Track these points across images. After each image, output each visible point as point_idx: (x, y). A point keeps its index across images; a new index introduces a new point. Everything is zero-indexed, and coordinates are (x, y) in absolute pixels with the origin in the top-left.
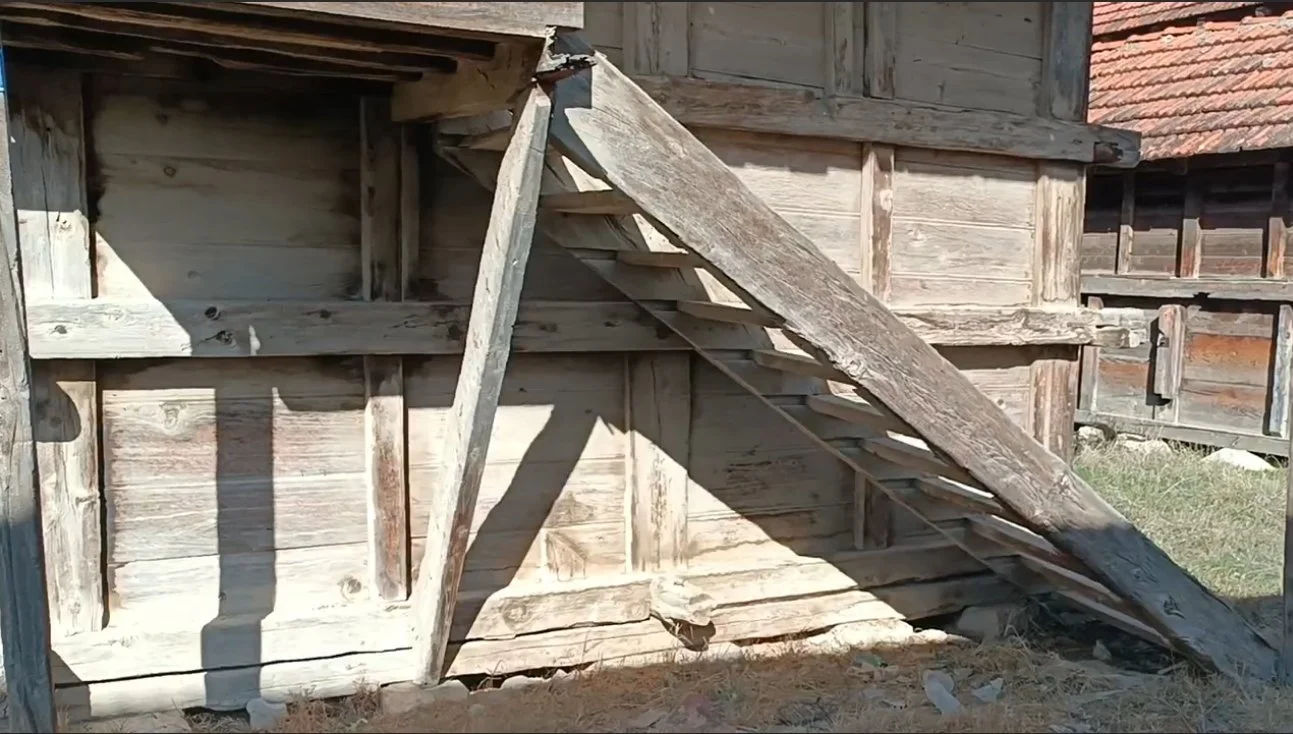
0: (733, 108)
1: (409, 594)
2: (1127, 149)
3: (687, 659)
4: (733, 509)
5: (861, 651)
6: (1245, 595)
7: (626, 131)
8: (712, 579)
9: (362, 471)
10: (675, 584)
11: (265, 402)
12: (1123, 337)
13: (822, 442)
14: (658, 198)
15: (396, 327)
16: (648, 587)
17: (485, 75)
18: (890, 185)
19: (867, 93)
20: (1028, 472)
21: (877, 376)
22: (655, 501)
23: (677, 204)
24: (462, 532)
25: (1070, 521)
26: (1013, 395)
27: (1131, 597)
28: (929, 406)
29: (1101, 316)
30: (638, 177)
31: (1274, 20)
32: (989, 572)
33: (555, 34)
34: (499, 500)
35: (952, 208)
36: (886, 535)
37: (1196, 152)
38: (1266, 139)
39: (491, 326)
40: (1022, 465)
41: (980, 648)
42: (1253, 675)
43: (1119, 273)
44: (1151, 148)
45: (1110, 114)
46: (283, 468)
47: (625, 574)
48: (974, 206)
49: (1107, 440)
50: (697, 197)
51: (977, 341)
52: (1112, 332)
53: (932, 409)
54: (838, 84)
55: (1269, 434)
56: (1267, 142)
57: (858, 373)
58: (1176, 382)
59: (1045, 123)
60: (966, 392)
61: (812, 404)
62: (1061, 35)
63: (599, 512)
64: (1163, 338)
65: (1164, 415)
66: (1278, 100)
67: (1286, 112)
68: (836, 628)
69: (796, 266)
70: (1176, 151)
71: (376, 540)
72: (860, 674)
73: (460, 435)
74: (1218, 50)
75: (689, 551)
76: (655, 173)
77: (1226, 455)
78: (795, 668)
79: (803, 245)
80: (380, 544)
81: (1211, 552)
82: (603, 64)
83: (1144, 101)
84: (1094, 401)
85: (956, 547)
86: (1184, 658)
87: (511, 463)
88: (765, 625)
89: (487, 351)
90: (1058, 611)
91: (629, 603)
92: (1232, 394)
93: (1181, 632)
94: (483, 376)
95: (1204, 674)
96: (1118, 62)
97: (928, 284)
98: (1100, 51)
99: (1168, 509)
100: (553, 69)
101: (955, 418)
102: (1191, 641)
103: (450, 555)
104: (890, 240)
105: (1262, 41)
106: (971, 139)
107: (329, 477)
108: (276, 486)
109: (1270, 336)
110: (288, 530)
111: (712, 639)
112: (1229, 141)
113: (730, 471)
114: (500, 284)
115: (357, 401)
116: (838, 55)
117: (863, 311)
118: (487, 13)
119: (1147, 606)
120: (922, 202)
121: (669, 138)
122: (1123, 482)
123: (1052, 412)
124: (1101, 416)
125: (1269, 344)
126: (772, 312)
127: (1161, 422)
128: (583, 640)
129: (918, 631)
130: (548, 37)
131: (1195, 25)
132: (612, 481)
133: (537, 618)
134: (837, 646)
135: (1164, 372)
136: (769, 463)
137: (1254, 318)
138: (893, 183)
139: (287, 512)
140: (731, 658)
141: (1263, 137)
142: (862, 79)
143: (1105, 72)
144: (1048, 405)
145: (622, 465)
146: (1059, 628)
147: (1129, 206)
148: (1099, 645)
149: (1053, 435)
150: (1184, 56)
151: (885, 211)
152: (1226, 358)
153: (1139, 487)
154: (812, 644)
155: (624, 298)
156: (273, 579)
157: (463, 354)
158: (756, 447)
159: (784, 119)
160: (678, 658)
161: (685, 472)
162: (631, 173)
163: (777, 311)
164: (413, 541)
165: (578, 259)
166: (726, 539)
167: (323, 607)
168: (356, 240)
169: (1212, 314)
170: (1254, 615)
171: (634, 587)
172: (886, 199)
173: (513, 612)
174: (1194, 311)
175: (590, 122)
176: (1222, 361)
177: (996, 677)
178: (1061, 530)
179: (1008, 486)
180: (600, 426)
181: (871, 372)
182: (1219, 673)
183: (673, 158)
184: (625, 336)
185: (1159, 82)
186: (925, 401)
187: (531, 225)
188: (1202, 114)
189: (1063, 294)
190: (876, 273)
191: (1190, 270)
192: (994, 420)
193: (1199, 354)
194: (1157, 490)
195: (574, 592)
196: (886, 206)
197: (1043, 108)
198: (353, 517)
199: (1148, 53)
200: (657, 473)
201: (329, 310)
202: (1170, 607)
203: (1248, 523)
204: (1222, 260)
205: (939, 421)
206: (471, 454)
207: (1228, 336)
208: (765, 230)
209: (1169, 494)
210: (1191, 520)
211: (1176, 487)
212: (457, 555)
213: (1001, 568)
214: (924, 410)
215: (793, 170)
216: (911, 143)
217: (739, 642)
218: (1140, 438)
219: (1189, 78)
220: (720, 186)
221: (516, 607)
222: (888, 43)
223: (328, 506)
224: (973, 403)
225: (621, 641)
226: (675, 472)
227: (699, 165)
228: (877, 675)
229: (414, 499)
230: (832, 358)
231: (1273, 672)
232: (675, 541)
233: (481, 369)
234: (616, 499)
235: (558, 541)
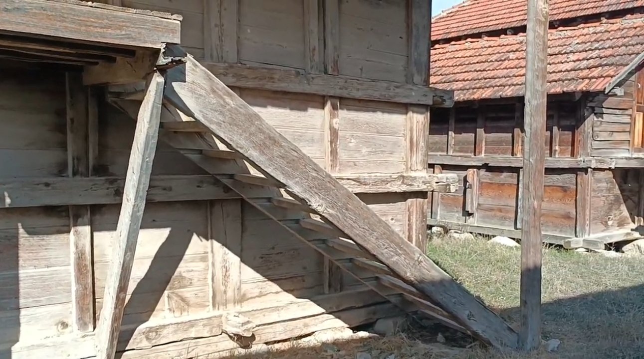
0: (260, 79)
1: (94, 328)
2: (448, 99)
3: (241, 353)
4: (264, 277)
5: (328, 344)
6: (505, 307)
7: (204, 93)
8: (253, 312)
9: (69, 265)
10: (235, 316)
11: (13, 231)
12: (448, 187)
13: (307, 242)
14: (220, 126)
15: (86, 190)
16: (221, 318)
17: (130, 64)
18: (338, 116)
19: (326, 72)
20: (403, 256)
21: (331, 211)
22: (224, 274)
23: (231, 129)
24: (122, 295)
25: (423, 278)
26: (398, 216)
27: (452, 312)
28: (356, 225)
29: (437, 177)
30: (210, 116)
31: (514, 37)
32: (388, 302)
33: (166, 47)
34: (143, 277)
35: (367, 127)
36: (339, 287)
37: (482, 98)
38: (511, 92)
39: (135, 191)
40: (400, 252)
41: (385, 339)
42: (507, 346)
43: (449, 154)
44: (462, 95)
45: (443, 78)
46: (23, 265)
47: (209, 312)
48: (378, 126)
49: (444, 233)
50: (241, 126)
51: (381, 191)
52: (443, 185)
53: (358, 227)
54: (312, 68)
55: (517, 229)
56: (512, 94)
57: (322, 210)
58: (475, 205)
59: (410, 86)
60: (373, 218)
61: (302, 223)
62: (416, 46)
63: (195, 281)
64: (469, 185)
65: (470, 220)
66: (516, 74)
67: (520, 80)
68: (316, 333)
69: (290, 159)
70: (472, 97)
71: (76, 301)
72: (327, 356)
73: (120, 247)
74: (490, 50)
75: (242, 299)
76: (219, 114)
77: (498, 239)
78: (295, 355)
79: (294, 149)
80: (78, 303)
81: (491, 287)
82: (191, 61)
83: (458, 73)
84: (439, 215)
85: (372, 291)
86: (477, 340)
87: (148, 258)
88: (281, 334)
89: (133, 204)
90: (421, 319)
91: (211, 327)
92: (500, 211)
93: (475, 328)
94: (132, 216)
95: (486, 347)
96: (446, 54)
97: (357, 163)
98: (439, 49)
99: (472, 267)
100: (165, 64)
101: (368, 230)
102: (480, 332)
103: (116, 308)
104: (338, 143)
105: (509, 46)
106: (376, 95)
107: (50, 269)
108: (20, 275)
109: (516, 183)
110: (27, 298)
111: (254, 343)
112: (495, 93)
113: (262, 258)
114: (139, 170)
115: (66, 228)
116: (311, 54)
117: (323, 180)
118: (130, 36)
119: (460, 317)
120: (354, 124)
121: (225, 97)
122: (452, 254)
123: (416, 224)
124: (442, 222)
125: (516, 186)
126: (279, 181)
127: (469, 224)
128: (188, 346)
129: (355, 333)
130: (162, 48)
131: (481, 38)
132: (202, 265)
133: (163, 337)
134: (316, 342)
135: (470, 200)
136: (281, 253)
137: (509, 175)
138: (339, 115)
139: (25, 288)
140: (263, 352)
141: (510, 91)
142: (323, 65)
143: (440, 58)
144: (414, 220)
145: (207, 257)
146: (423, 328)
147: (452, 122)
148: (440, 335)
149: (417, 234)
150: (475, 52)
151: (336, 129)
152: (497, 194)
153: (458, 256)
154: (304, 342)
155: (207, 173)
156: (19, 324)
157: (121, 204)
158: (275, 245)
159: (286, 84)
160: (236, 353)
161: (239, 259)
162: (207, 114)
163: (282, 181)
164: (97, 300)
165: (182, 154)
166: (261, 292)
167: (47, 337)
168: (63, 146)
169: (491, 173)
170: (509, 317)
171: (213, 319)
172: (336, 123)
173: (150, 334)
174: (483, 172)
175: (186, 89)
176: (495, 195)
177: (391, 354)
178: (419, 282)
179: (394, 262)
180: (195, 237)
181: (328, 210)
182: (492, 346)
183: (228, 107)
184: (208, 192)
185: (464, 64)
186: (354, 222)
187: (155, 141)
188: (484, 80)
189: (420, 167)
190: (332, 158)
191: (480, 153)
192: (386, 231)
193: (485, 192)
194: (467, 257)
195: (182, 323)
196: (336, 126)
197: (409, 79)
198: (64, 289)
199: (460, 50)
200: (225, 261)
201: (49, 182)
202: (470, 316)
203: (507, 272)
204: (494, 148)
205: (360, 232)
206: (126, 256)
207: (498, 183)
208: (275, 142)
209: (472, 260)
210: (482, 272)
211: (476, 256)
212: (120, 307)
213: (393, 300)
214: (353, 227)
215: (292, 109)
216: (348, 96)
217: (267, 343)
218: (459, 232)
219: (478, 63)
220: (252, 121)
221: (152, 332)
222: (335, 48)
223: (50, 284)
224: (376, 223)
225: (207, 346)
226: (234, 259)
227: (241, 110)
228: (334, 356)
229: (97, 279)
230: (309, 203)
231: (516, 344)
232: (235, 294)
233: (131, 213)
234: (204, 274)
235: (174, 297)
